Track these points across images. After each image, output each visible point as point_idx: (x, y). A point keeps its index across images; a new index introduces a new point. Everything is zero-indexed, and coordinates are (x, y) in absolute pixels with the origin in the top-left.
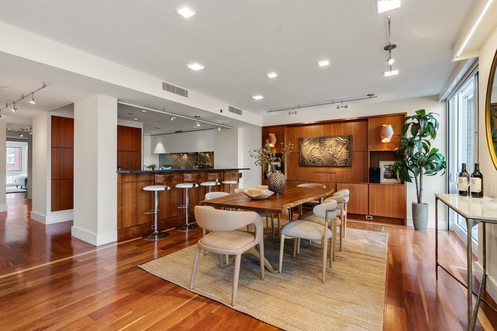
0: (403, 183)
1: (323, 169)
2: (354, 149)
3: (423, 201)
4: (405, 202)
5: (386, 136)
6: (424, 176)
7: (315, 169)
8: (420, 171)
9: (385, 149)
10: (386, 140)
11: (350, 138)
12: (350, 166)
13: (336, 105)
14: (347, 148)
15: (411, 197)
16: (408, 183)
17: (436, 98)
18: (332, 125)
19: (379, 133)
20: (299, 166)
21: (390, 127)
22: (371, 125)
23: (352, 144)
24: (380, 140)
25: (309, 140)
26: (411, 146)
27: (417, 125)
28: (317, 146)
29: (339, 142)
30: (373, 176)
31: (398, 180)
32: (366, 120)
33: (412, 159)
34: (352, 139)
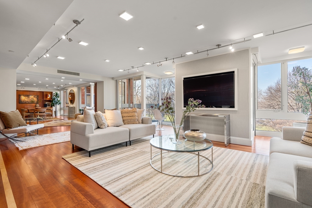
0: (52, 107)
1: (29, 104)
2: (39, 99)
3: (57, 110)
5: (48, 97)
7: (25, 104)
8: (56, 105)
9: (48, 99)
10: (49, 97)
11: (38, 96)
12: (39, 103)
13: (38, 88)
14: (37, 99)
15: (54, 110)
16: (53, 107)
17: (58, 90)
18: (32, 92)
19: (47, 96)
20: (19, 103)
21: (49, 95)
22: (44, 94)
23: (39, 98)
24: (47, 97)
25: (23, 95)
26: (55, 99)
27: (56, 95)
28: (27, 97)
29: (34, 97)
30: (45, 106)
31: (50, 106)
32: (43, 92)
33: (55, 102)
34: (39, 96)
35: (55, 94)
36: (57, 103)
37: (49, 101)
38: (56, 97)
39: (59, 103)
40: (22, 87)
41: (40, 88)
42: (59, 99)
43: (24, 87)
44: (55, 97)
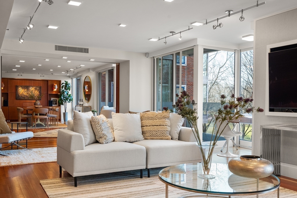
0: (59, 106)
1: (28, 101)
2: (42, 92)
3: (67, 112)
4: (61, 113)
6: (67, 103)
7: (24, 101)
8: (66, 102)
9: (54, 93)
10: (55, 90)
11: (40, 88)
12: (41, 100)
13: (40, 75)
14: (39, 92)
15: (63, 111)
17: (69, 77)
18: (33, 81)
19: (53, 87)
20: (16, 99)
21: (56, 85)
22: (49, 84)
23: (42, 90)
24: (53, 90)
25: (21, 87)
26: (64, 93)
27: (66, 86)
28: (26, 90)
29: (36, 89)
30: (50, 103)
31: (57, 105)
32: (47, 81)
33: (64, 97)
34: (42, 88)
35: (64, 84)
36: (67, 99)
37: (57, 96)
38: (65, 89)
39: (70, 100)
40: (19, 74)
41: (43, 75)
42: (70, 93)
43: (22, 74)
44: (63, 89)
